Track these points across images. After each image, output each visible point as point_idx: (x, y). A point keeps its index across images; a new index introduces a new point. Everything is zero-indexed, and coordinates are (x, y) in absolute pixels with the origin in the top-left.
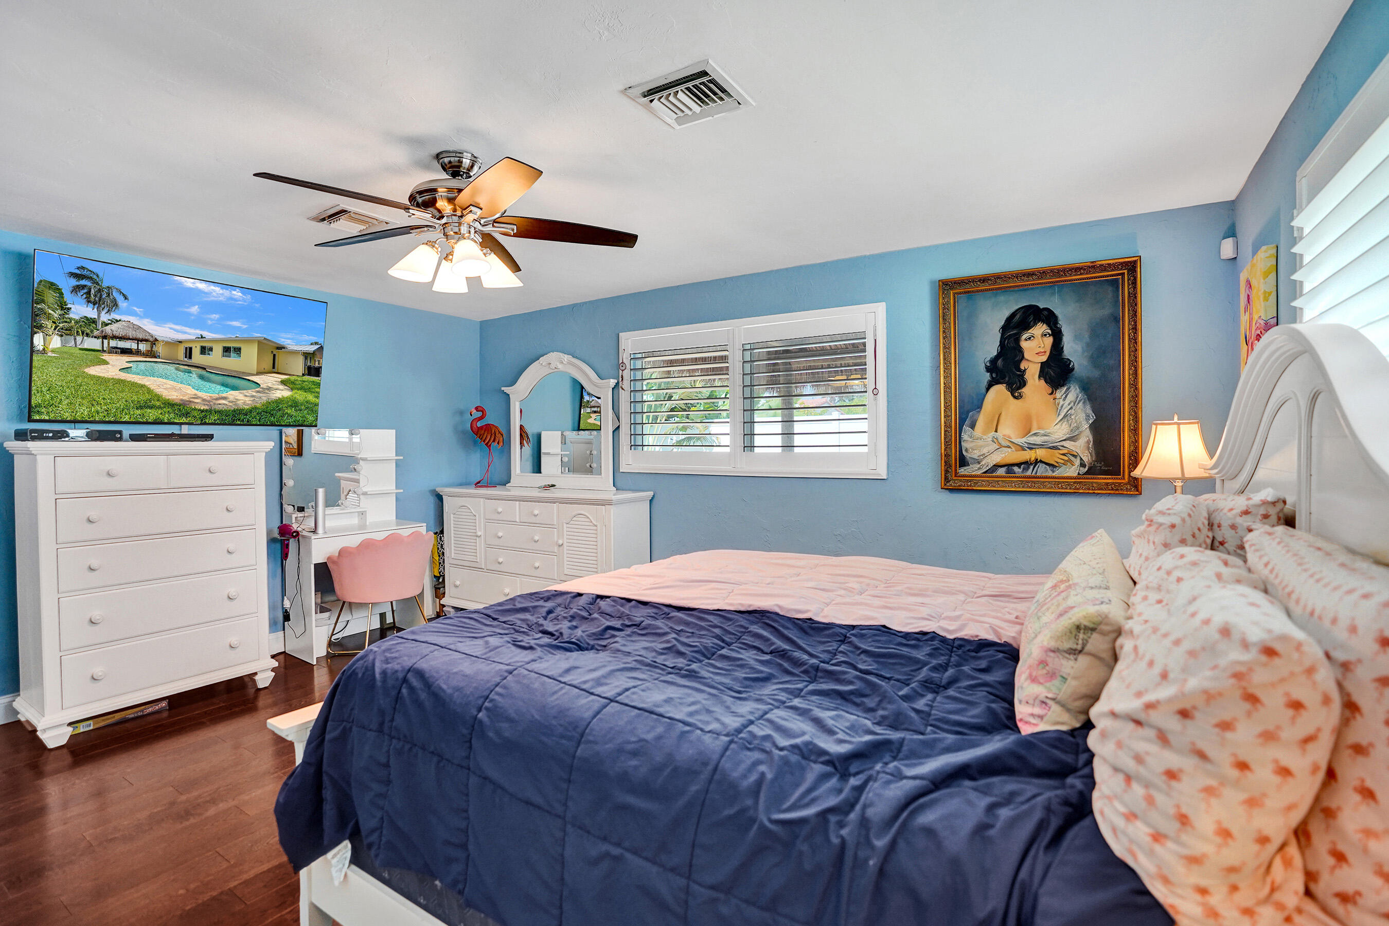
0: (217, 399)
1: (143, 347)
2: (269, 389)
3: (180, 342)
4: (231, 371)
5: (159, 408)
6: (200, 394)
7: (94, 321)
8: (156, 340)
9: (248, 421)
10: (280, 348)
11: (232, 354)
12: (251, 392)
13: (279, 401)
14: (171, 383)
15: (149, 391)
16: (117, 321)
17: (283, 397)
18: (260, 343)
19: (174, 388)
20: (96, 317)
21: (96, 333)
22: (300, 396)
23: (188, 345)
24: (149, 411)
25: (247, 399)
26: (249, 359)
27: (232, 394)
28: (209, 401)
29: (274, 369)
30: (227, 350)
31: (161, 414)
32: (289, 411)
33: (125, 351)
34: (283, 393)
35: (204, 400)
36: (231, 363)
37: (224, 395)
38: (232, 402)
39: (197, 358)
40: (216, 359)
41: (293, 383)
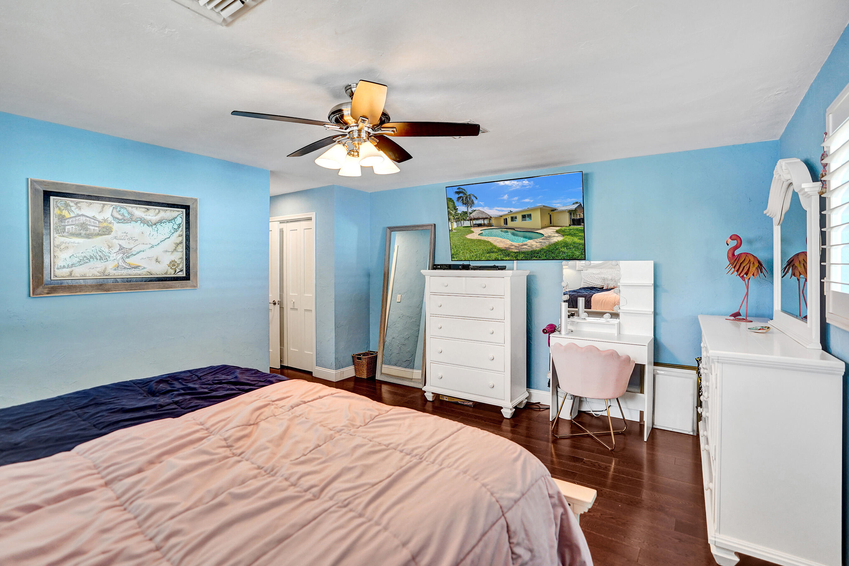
0: (522, 245)
1: (486, 222)
2: (549, 237)
3: (501, 216)
4: (528, 228)
5: (496, 252)
6: (514, 243)
7: (466, 213)
8: (491, 217)
9: (539, 257)
10: (553, 210)
11: (527, 219)
12: (539, 240)
13: (556, 244)
14: (500, 239)
15: (491, 244)
16: (475, 211)
17: (558, 241)
18: (541, 209)
19: (501, 241)
20: (467, 211)
21: (468, 218)
22: (569, 239)
23: (505, 217)
24: (492, 254)
25: (538, 244)
26: (537, 220)
27: (530, 242)
28: (518, 247)
29: (551, 224)
30: (524, 217)
31: (497, 255)
32: (563, 250)
33: (480, 225)
34: (558, 238)
35: (516, 247)
36: (527, 224)
37: (525, 243)
38: (530, 246)
39: (510, 224)
40: (519, 223)
41: (564, 231)
